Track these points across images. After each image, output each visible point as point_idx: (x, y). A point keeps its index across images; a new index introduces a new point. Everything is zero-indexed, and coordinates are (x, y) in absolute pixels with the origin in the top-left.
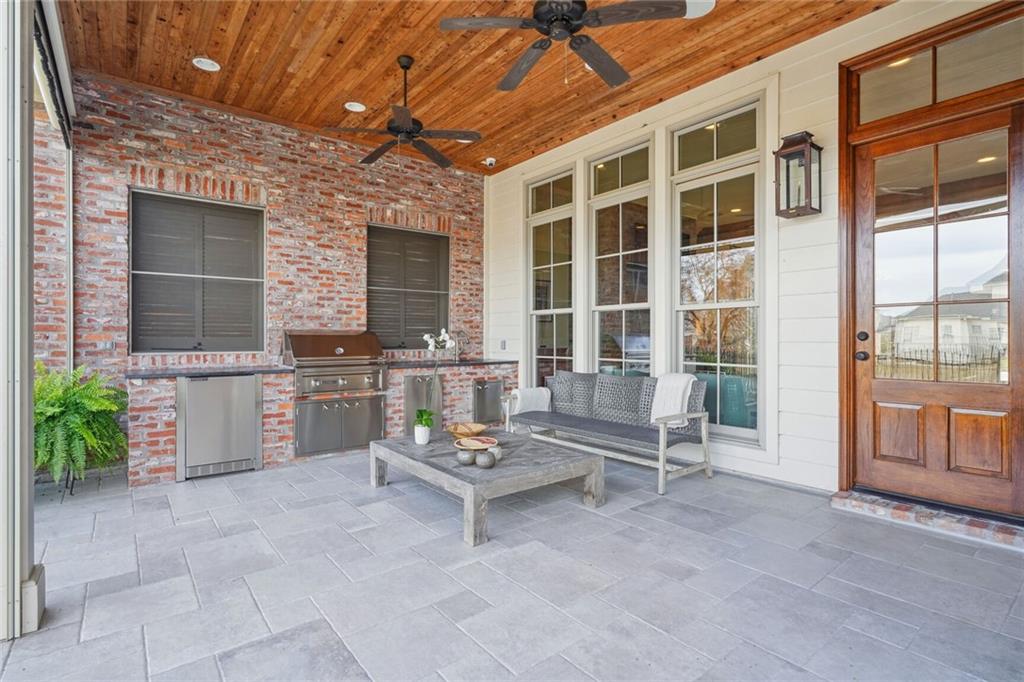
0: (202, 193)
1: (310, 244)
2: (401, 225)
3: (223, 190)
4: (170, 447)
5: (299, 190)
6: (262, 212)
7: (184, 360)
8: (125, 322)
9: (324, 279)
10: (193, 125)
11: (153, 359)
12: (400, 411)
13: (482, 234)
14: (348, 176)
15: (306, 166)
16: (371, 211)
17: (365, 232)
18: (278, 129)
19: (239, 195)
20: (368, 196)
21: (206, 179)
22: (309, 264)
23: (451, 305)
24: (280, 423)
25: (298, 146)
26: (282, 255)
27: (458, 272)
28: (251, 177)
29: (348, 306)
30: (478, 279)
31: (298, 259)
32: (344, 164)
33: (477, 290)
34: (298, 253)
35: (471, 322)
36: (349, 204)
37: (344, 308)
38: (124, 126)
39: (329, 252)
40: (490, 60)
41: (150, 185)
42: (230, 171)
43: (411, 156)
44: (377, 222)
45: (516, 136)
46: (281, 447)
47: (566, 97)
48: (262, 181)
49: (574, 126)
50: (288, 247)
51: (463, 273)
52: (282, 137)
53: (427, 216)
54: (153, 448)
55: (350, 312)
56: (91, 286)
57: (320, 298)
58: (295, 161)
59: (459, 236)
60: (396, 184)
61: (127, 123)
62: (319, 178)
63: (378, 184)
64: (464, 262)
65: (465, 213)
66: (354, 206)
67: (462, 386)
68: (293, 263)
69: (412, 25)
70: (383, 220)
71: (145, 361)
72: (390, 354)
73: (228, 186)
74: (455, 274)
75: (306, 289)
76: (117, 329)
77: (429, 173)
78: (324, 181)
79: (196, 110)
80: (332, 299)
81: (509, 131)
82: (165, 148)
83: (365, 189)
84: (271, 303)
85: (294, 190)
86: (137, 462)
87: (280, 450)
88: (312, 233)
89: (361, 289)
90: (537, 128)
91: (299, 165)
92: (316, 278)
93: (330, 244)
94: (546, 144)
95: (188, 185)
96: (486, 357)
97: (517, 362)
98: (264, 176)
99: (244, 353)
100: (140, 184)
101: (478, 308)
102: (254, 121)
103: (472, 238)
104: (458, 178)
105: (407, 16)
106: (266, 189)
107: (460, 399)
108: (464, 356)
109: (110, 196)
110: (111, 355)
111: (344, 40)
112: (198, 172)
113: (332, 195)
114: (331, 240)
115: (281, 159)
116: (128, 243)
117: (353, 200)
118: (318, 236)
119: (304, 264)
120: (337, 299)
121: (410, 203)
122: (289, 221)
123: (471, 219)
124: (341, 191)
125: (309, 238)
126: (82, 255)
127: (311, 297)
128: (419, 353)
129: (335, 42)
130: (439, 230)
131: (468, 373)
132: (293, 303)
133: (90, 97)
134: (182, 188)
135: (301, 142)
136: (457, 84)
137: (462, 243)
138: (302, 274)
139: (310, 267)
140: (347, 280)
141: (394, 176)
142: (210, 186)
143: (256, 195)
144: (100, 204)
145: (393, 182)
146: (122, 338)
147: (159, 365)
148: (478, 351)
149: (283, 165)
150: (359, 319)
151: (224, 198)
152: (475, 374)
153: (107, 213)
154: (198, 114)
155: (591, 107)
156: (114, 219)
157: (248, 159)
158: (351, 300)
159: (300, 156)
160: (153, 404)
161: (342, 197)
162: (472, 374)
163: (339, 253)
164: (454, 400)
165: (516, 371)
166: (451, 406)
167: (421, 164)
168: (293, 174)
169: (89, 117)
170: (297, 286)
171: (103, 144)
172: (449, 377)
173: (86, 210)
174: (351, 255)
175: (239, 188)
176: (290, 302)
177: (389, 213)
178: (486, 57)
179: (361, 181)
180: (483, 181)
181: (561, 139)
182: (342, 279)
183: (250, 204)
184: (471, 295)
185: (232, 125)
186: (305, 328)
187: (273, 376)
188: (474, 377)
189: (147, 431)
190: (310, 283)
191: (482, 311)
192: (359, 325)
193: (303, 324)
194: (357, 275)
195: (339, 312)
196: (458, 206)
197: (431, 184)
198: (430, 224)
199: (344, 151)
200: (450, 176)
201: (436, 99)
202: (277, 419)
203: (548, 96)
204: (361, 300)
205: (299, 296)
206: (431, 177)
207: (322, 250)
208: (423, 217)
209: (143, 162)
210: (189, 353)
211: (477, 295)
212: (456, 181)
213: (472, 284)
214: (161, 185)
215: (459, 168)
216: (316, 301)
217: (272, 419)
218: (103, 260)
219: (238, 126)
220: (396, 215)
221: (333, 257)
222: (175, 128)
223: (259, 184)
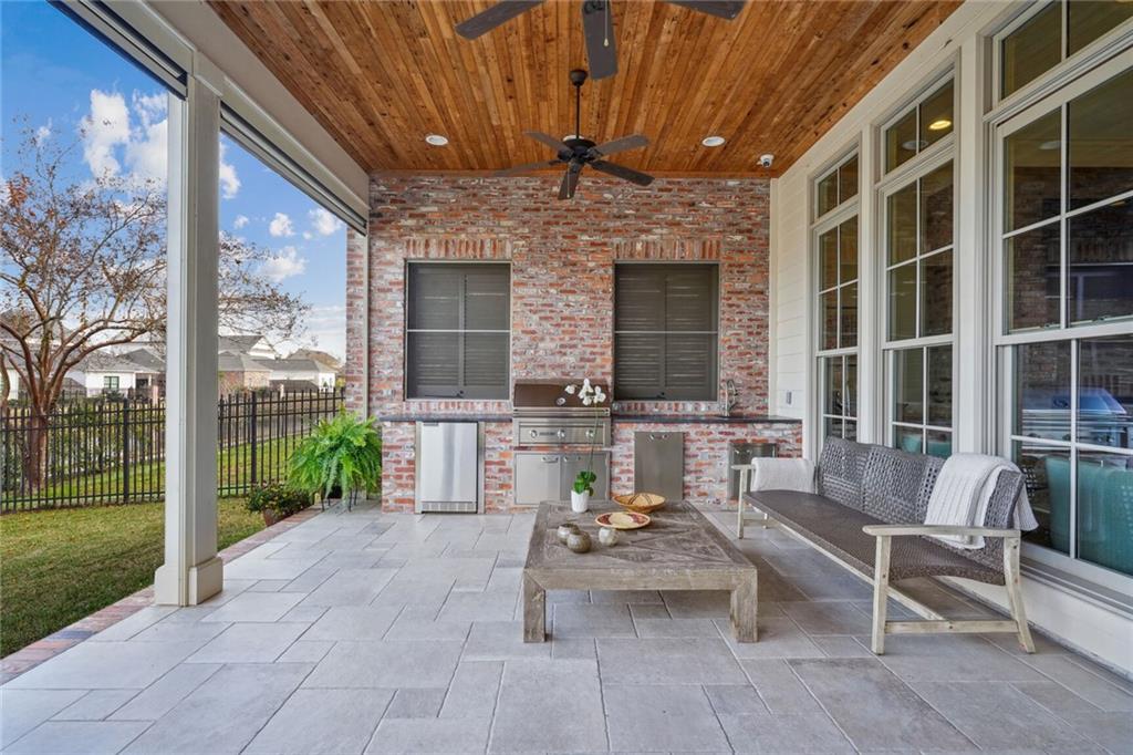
0: (457, 254)
1: (553, 291)
2: (654, 258)
3: (474, 250)
4: (411, 482)
5: (542, 238)
6: (509, 264)
7: (443, 407)
8: (401, 373)
9: (567, 326)
10: (450, 195)
11: (420, 405)
12: (629, 471)
13: (767, 255)
14: (592, 214)
15: (549, 211)
16: (617, 248)
17: (611, 271)
18: (522, 181)
19: (488, 252)
20: (614, 231)
21: (461, 242)
22: (552, 311)
23: (722, 348)
24: (501, 471)
25: (541, 194)
26: (526, 305)
27: (730, 306)
28: (498, 234)
29: (592, 353)
30: (760, 313)
31: (540, 308)
32: (587, 202)
33: (758, 327)
34: (541, 301)
35: (749, 367)
36: (593, 244)
37: (587, 356)
38: (402, 209)
39: (571, 298)
40: (664, 38)
41: (418, 255)
42: (479, 232)
43: (667, 176)
44: (624, 259)
45: (776, 119)
46: (502, 495)
47: (804, 46)
48: (508, 236)
49: (853, 80)
50: (531, 296)
51: (738, 306)
52: (526, 189)
53: (687, 244)
54: (399, 481)
55: (594, 360)
56: (380, 344)
57: (562, 346)
58: (538, 210)
59: (732, 262)
60: (648, 213)
61: (406, 206)
62: (562, 221)
63: (626, 216)
64: (740, 293)
65: (740, 232)
66: (599, 245)
67: (712, 449)
68: (535, 312)
69: (554, 36)
70: (632, 255)
71: (415, 406)
72: (639, 406)
73: (479, 245)
74: (726, 309)
75: (548, 337)
76: (396, 379)
77: (690, 191)
78: (568, 224)
79: (454, 182)
80: (575, 346)
81: (761, 116)
82: (430, 221)
83: (611, 224)
84: (515, 353)
85: (536, 239)
86: (388, 491)
87: (500, 498)
88: (555, 280)
89: (607, 334)
90: (798, 100)
91: (542, 213)
92: (558, 325)
93: (572, 289)
94: (827, 117)
95: (447, 250)
96: (771, 413)
97: (800, 422)
98: (509, 229)
99: (491, 401)
100: (412, 256)
101: (759, 350)
102: (501, 179)
103: (753, 261)
104: (731, 189)
105: (541, 29)
106: (511, 242)
107: (710, 464)
108: (739, 411)
109: (391, 269)
110: (392, 401)
111: (510, 77)
112: (454, 237)
113: (575, 237)
114: (573, 285)
115: (525, 210)
116: (404, 307)
117: (597, 238)
118: (560, 282)
119: (546, 312)
120: (580, 346)
121: (665, 231)
122: (532, 270)
123: (750, 238)
124: (584, 231)
125: (552, 285)
126: (375, 320)
127: (552, 345)
128: (676, 405)
129: (506, 83)
130: (704, 256)
131: (721, 433)
132: (535, 352)
133: (379, 191)
134: (442, 254)
135: (544, 189)
136: (651, 79)
137: (735, 270)
138: (544, 323)
139: (553, 315)
140: (590, 326)
141: (646, 204)
142: (463, 249)
143: (503, 249)
144: (386, 276)
145: (644, 211)
146: (399, 387)
147: (424, 410)
148: (761, 404)
149: (527, 215)
150: (603, 367)
151: (475, 257)
152: (733, 434)
153: (391, 283)
154: (456, 185)
155: (855, 45)
156: (395, 288)
157: (495, 216)
158: (594, 346)
159: (544, 203)
160: (398, 444)
161: (585, 238)
162: (727, 434)
163: (582, 298)
164: (701, 465)
165: (800, 433)
166: (696, 472)
167: (679, 182)
168: (536, 223)
169: (380, 207)
170: (539, 335)
171: (388, 227)
172: (693, 435)
173: (377, 283)
174: (595, 298)
175: (488, 245)
176: (532, 352)
177: (639, 247)
178: (658, 36)
179: (607, 217)
180: (768, 186)
181: (845, 105)
182: (585, 325)
183: (498, 259)
184: (750, 334)
185: (482, 187)
186: (548, 378)
187: (494, 424)
188: (731, 437)
189: (394, 466)
190: (552, 331)
191: (766, 354)
192: (603, 374)
193: (545, 374)
194: (602, 319)
195: (582, 360)
196: (730, 224)
197: (693, 204)
198: (692, 253)
199: (588, 188)
200: (719, 190)
201: (643, 107)
202: (498, 467)
203: (777, 54)
204: (606, 347)
205: (541, 345)
206: (692, 196)
207: (564, 296)
208: (682, 245)
209: (415, 236)
210: (447, 400)
211: (759, 333)
212: (727, 195)
213: (750, 320)
214: (427, 253)
215: (731, 177)
216: (558, 349)
217: (493, 467)
218: (388, 323)
219: (487, 187)
220: (647, 248)
221: (576, 302)
222: (436, 202)
223: (505, 238)
